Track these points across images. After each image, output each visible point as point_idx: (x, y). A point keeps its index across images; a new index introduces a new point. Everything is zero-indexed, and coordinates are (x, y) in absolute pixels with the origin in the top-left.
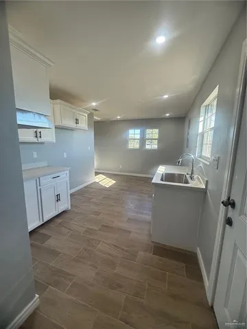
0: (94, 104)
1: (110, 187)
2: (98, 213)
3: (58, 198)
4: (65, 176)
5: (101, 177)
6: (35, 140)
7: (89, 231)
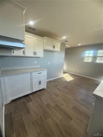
0: (64, 38)
1: (69, 81)
2: (57, 95)
3: (40, 83)
4: (45, 73)
5: (67, 75)
6: (34, 56)
7: (48, 106)
